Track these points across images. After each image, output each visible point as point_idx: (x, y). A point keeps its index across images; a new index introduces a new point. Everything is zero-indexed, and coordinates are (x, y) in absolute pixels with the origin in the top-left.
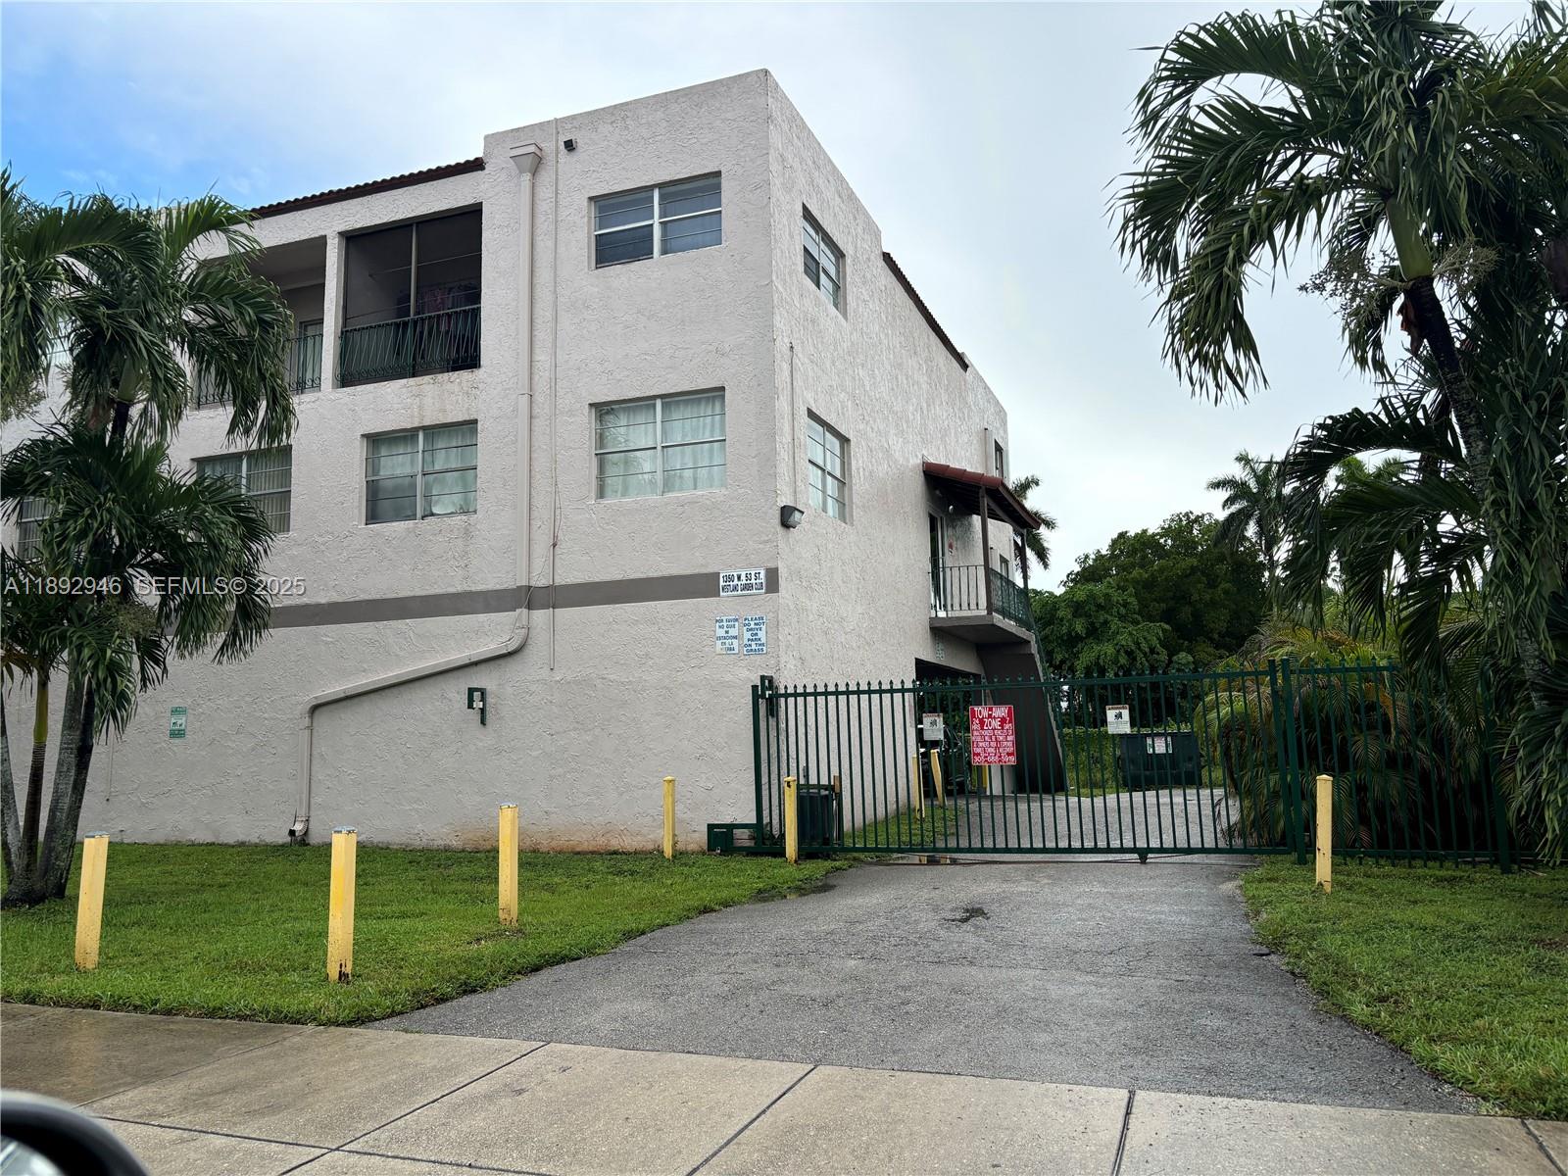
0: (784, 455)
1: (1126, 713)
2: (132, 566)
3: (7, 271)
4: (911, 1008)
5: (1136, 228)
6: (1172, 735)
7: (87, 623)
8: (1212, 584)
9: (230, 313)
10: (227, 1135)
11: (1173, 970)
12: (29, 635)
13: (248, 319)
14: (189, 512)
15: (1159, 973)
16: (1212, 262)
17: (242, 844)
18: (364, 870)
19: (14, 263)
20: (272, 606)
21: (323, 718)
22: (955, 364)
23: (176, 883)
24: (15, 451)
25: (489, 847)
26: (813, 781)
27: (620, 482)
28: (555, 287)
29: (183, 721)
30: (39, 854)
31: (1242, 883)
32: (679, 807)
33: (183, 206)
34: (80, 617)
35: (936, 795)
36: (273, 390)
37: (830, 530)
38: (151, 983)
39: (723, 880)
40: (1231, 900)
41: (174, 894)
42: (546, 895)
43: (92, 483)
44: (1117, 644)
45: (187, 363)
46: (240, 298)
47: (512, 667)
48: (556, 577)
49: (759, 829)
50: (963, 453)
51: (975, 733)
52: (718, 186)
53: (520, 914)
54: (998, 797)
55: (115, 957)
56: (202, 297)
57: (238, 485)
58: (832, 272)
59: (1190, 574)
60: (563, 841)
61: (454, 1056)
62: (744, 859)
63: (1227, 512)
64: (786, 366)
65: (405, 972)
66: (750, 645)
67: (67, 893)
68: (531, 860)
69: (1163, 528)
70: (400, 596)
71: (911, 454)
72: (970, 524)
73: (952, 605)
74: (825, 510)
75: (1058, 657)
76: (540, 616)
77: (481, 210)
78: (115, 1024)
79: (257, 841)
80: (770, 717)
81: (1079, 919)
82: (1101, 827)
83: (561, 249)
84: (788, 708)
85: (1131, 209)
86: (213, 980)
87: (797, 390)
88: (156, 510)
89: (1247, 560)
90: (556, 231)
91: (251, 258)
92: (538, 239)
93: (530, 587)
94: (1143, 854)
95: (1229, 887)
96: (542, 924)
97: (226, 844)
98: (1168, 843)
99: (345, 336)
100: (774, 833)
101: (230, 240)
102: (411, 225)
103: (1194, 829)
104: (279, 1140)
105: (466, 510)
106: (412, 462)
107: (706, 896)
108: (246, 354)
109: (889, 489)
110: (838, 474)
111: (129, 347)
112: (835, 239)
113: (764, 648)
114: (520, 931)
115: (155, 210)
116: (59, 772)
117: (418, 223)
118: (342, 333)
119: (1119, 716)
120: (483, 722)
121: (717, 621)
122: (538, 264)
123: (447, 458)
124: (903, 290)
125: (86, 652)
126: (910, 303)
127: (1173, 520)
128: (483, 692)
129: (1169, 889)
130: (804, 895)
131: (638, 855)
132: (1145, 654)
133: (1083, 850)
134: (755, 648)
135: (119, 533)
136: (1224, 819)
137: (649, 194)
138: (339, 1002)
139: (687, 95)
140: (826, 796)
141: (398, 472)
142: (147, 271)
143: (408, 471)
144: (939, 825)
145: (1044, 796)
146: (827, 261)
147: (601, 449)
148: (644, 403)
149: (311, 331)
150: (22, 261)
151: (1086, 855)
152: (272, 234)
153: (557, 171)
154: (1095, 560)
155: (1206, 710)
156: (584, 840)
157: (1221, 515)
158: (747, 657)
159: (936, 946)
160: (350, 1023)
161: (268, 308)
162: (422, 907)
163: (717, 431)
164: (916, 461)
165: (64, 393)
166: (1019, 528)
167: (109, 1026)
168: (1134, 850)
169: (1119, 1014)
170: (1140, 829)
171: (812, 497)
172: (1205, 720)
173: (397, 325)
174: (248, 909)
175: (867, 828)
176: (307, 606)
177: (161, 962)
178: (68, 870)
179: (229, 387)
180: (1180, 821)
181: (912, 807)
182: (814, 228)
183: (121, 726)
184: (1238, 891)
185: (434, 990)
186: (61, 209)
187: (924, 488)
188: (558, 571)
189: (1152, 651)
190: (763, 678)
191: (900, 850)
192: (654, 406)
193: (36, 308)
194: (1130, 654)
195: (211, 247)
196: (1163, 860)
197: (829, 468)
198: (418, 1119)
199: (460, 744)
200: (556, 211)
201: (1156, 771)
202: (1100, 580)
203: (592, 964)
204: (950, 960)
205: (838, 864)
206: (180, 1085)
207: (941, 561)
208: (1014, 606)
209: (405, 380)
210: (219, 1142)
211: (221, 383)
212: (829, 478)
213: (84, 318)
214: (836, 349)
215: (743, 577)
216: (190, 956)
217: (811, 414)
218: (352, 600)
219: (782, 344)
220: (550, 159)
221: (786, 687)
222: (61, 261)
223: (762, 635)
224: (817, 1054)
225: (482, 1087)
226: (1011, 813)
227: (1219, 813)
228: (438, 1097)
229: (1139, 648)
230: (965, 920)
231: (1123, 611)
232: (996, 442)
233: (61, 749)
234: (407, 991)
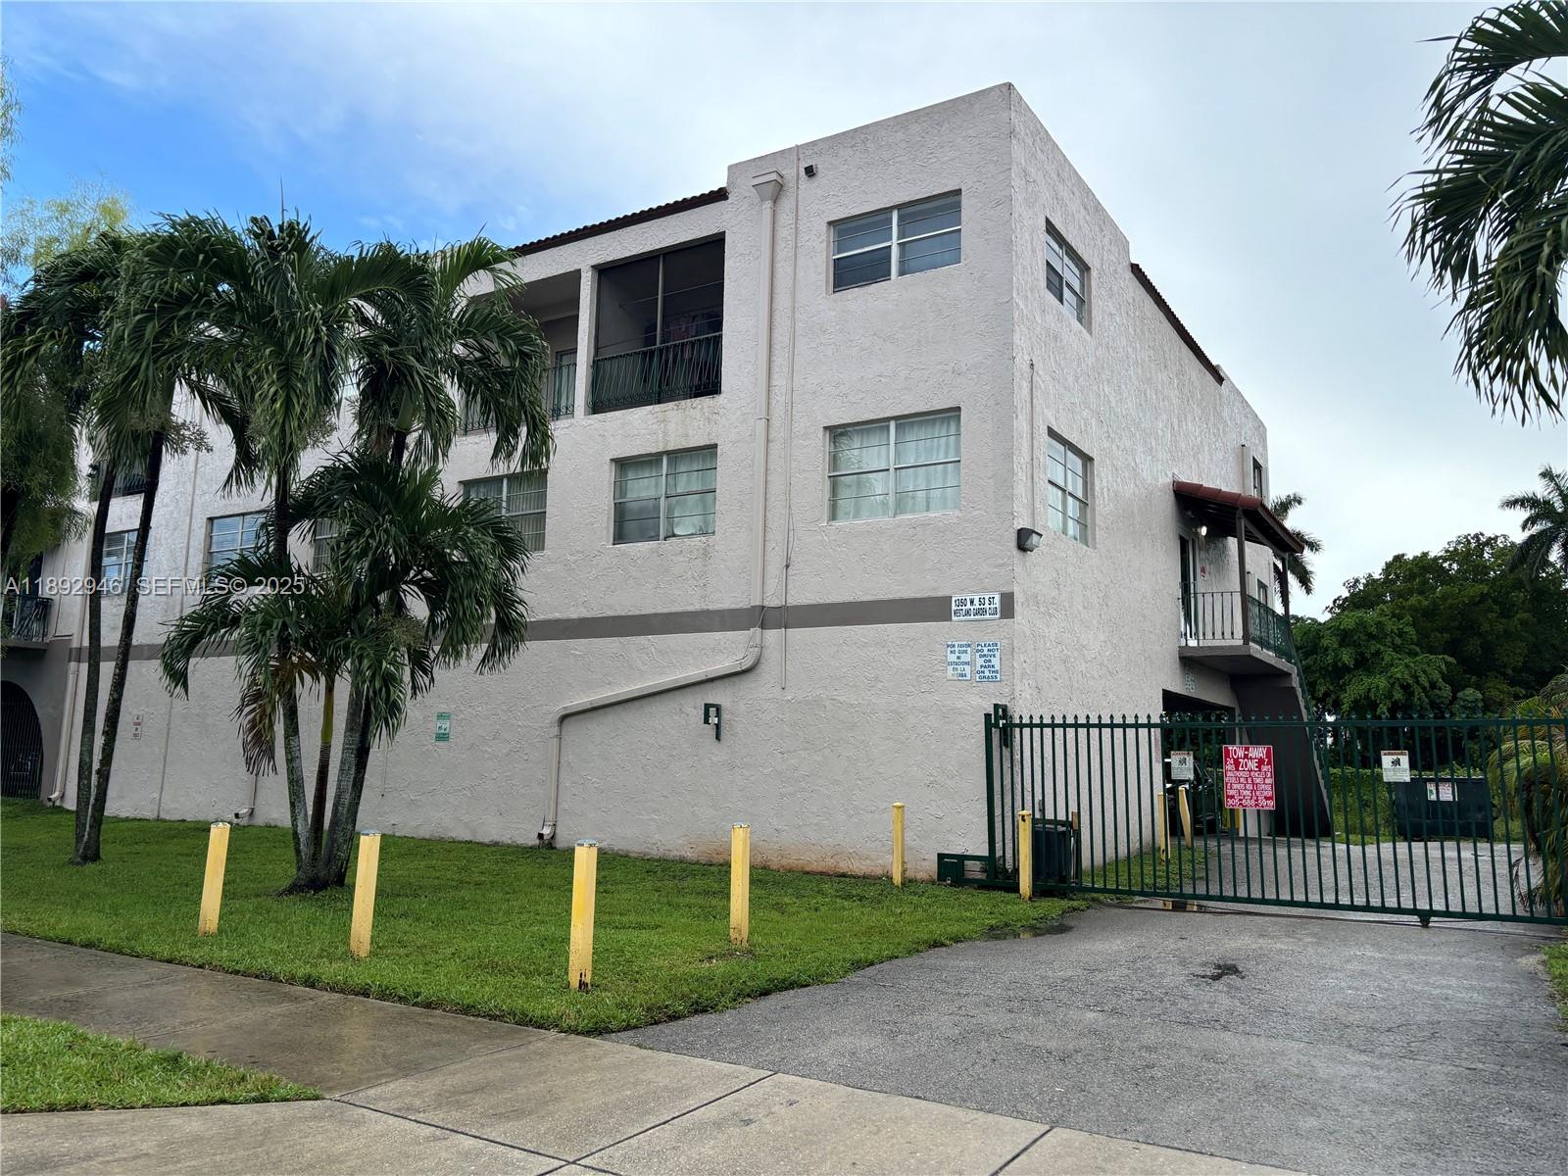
0: (1021, 476)
1: (1405, 760)
2: (406, 583)
3: (307, 316)
4: (1158, 1073)
5: (1425, 232)
6: (1460, 782)
7: (366, 636)
8: (1506, 612)
9: (494, 346)
10: (475, 1137)
11: (1464, 1055)
12: (319, 644)
13: (509, 350)
14: (455, 532)
15: (1446, 1058)
16: (1523, 262)
17: (496, 844)
18: (604, 877)
19: (313, 308)
20: (528, 620)
21: (571, 726)
22: (1209, 377)
23: (438, 878)
24: (312, 476)
25: (722, 861)
26: (1050, 815)
27: (852, 505)
28: (794, 313)
29: (448, 725)
30: (324, 842)
31: (1545, 957)
32: (909, 834)
33: (456, 249)
34: (361, 629)
35: (1183, 834)
36: (533, 417)
37: (1070, 553)
38: (414, 975)
39: (954, 913)
40: (1532, 976)
41: (438, 889)
42: (775, 915)
43: (373, 506)
44: (1391, 677)
45: (456, 395)
46: (503, 332)
47: (746, 685)
48: (788, 599)
49: (991, 862)
50: (1218, 471)
51: (1229, 774)
52: (958, 206)
53: (750, 933)
54: (1253, 839)
55: (384, 947)
56: (470, 332)
57: (499, 507)
58: (1077, 287)
59: (1480, 602)
60: (792, 860)
61: (684, 1078)
62: (975, 892)
63: (1527, 534)
64: (1025, 384)
65: (640, 985)
66: (983, 672)
67: (346, 882)
68: (762, 877)
69: (1447, 551)
70: (643, 613)
71: (1161, 473)
72: (1225, 547)
73: (1204, 634)
74: (1065, 532)
75: (1322, 689)
76: (773, 636)
77: (724, 240)
78: (382, 1014)
79: (510, 842)
80: (1004, 748)
81: (1349, 988)
82: (1374, 881)
83: (800, 274)
84: (1023, 738)
85: (1420, 211)
86: (467, 978)
87: (1037, 409)
88: (424, 532)
89: (1549, 589)
90: (796, 257)
91: (513, 294)
92: (778, 265)
93: (763, 607)
94: (1425, 917)
95: (1530, 962)
96: (772, 947)
97: (482, 843)
98: (1455, 906)
99: (596, 365)
100: (1007, 866)
101: (496, 279)
102: (659, 256)
103: (1487, 891)
104: (521, 1147)
105: (704, 532)
106: (657, 485)
107: (936, 929)
108: (508, 384)
109: (1136, 511)
110: (1080, 494)
111: (407, 380)
112: (1079, 252)
113: (998, 675)
114: (750, 952)
115: (431, 253)
116: (342, 770)
117: (665, 255)
118: (594, 362)
119: (1397, 763)
120: (718, 737)
121: (948, 646)
122: (777, 290)
123: (689, 481)
124: (1153, 302)
125: (366, 663)
126: (1161, 315)
127: (1459, 542)
128: (718, 709)
129: (1456, 960)
130: (1040, 935)
131: (866, 879)
132: (1424, 689)
133: (1352, 908)
134: (988, 675)
135: (395, 552)
136: (1523, 881)
137: (888, 215)
138: (579, 1011)
139: (928, 114)
140: (1063, 832)
141: (644, 494)
142: (424, 310)
143: (652, 493)
144: (1187, 867)
145: (1307, 841)
146: (1071, 275)
147: (834, 471)
148: (879, 425)
149: (566, 361)
150: (320, 306)
151: (1356, 913)
152: (533, 270)
153: (797, 198)
154: (1365, 585)
155: (1504, 759)
156: (813, 860)
157: (1519, 537)
158: (979, 684)
159: (1184, 1005)
160: (588, 1033)
161: (525, 340)
162: (657, 919)
163: (952, 451)
164: (1166, 480)
165: (353, 423)
166: (1279, 552)
167: (376, 1015)
168: (1414, 911)
169: (1400, 1103)
170: (1421, 887)
171: (1051, 518)
172: (1502, 769)
173: (644, 354)
174: (499, 909)
175: (1108, 867)
176: (558, 621)
177: (423, 955)
178: (348, 861)
179: (492, 414)
180: (1469, 880)
181: (1157, 846)
182: (1058, 242)
183: (392, 734)
184: (1541, 967)
185: (667, 1007)
186: (352, 257)
187: (1174, 509)
188: (791, 592)
189: (1433, 685)
190: (996, 706)
191: (1142, 893)
192: (888, 427)
193: (330, 349)
194: (1406, 688)
195: (479, 284)
196: (1448, 925)
197: (1070, 488)
198: (650, 1140)
199: (696, 758)
200: (796, 237)
201: (1440, 820)
202: (1371, 606)
203: (819, 993)
204: (1201, 1022)
205: (1075, 904)
206: (436, 1081)
207: (1192, 586)
208: (1276, 636)
209: (651, 407)
210: (468, 1143)
211: (485, 412)
212: (1070, 500)
213: (370, 355)
214: (1079, 365)
215: (976, 602)
216: (449, 951)
217: (1051, 433)
218: (600, 616)
219: (1022, 362)
220: (791, 185)
221: (1021, 717)
222: (352, 303)
223: (995, 661)
224: (1054, 1115)
225: (711, 1113)
226: (1268, 859)
227: (1517, 875)
228: (669, 1119)
229: (1418, 682)
230: (1216, 978)
231: (1398, 641)
232: (1254, 458)
233: (343, 750)
234: (641, 1005)
